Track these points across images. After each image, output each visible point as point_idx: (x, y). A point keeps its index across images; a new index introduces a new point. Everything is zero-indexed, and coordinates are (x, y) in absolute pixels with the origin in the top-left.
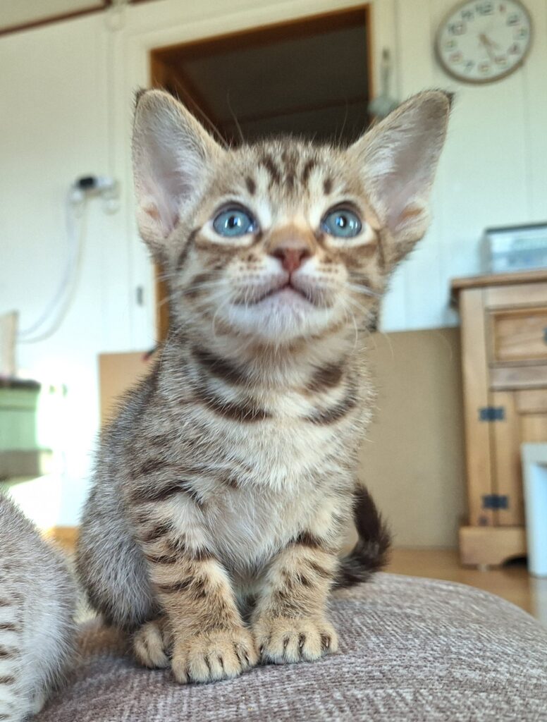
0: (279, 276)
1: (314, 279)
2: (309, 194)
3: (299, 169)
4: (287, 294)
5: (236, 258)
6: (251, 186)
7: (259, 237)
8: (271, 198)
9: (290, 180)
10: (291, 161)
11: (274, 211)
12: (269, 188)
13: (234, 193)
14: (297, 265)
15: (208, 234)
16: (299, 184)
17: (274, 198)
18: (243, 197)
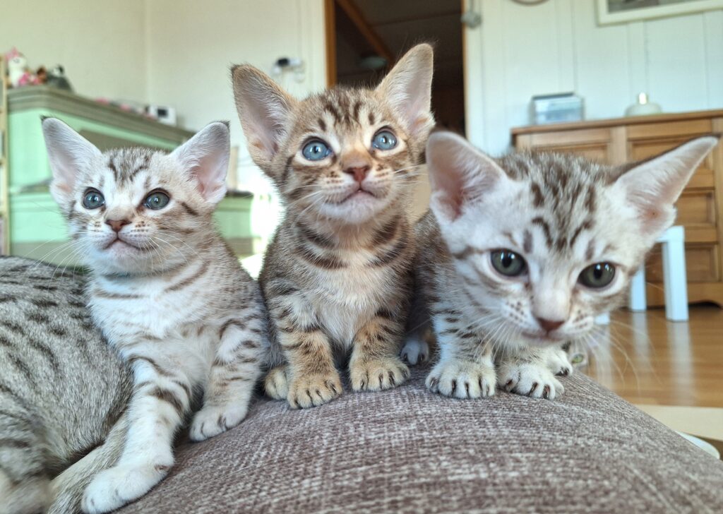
0: (353, 185)
1: (375, 183)
2: (361, 127)
3: (351, 110)
4: (360, 196)
5: (322, 175)
6: (323, 125)
7: (335, 159)
8: (337, 132)
9: (347, 118)
10: (344, 104)
11: (341, 141)
12: (335, 125)
13: (312, 131)
14: (364, 177)
15: (300, 159)
16: (353, 121)
17: (339, 131)
18: (318, 133)
